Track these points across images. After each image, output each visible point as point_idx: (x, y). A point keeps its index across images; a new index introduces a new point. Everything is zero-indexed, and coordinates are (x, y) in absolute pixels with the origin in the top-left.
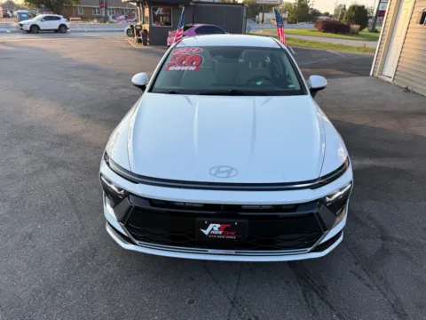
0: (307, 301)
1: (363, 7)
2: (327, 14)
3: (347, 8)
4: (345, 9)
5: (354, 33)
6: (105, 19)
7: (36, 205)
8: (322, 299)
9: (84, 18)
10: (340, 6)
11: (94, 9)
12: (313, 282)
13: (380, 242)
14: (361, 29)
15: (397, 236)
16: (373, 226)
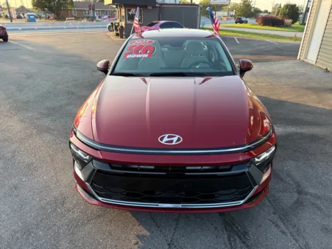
0: (231, 244)
1: (295, 5)
2: (266, 12)
3: (282, 6)
4: (280, 7)
5: (287, 26)
6: (93, 19)
7: (24, 162)
8: (244, 243)
9: (77, 18)
10: (277, 5)
11: (85, 11)
12: (237, 228)
13: (296, 196)
14: (293, 23)
15: (311, 191)
16: (291, 182)
